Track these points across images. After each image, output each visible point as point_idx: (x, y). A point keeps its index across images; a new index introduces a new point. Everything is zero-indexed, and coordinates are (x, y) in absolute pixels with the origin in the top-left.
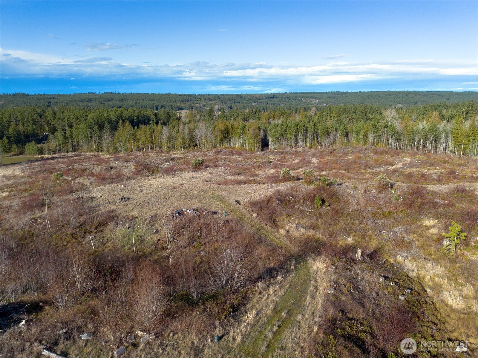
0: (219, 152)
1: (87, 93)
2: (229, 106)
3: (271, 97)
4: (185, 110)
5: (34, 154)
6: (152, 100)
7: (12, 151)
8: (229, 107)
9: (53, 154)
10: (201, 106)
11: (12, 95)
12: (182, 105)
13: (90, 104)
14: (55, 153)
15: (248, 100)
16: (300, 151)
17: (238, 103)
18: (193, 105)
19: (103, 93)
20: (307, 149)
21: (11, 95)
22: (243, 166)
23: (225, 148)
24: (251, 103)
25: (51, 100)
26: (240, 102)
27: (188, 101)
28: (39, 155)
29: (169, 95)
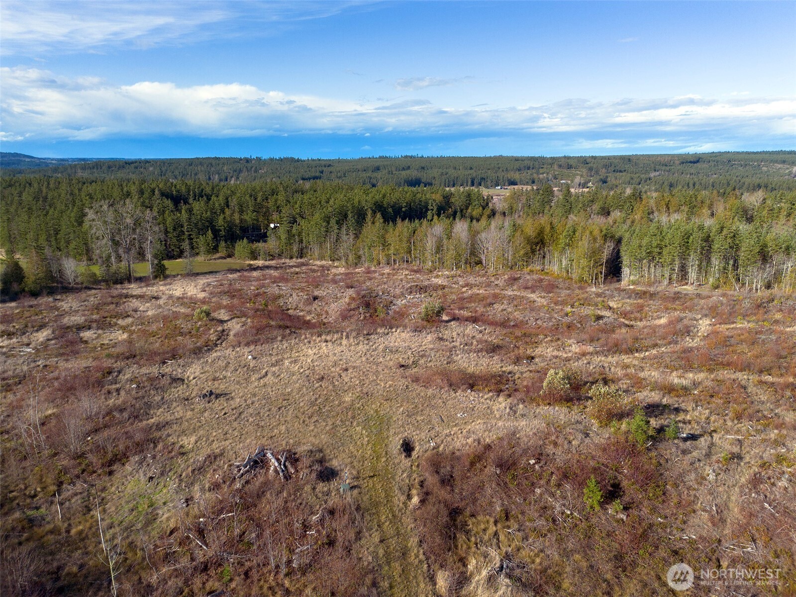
0: (516, 279)
1: (378, 157)
2: (601, 177)
3: (692, 160)
4: (520, 184)
5: (245, 258)
6: (469, 168)
7: (220, 250)
8: (601, 180)
9: (269, 260)
10: (550, 178)
11: (279, 160)
12: (516, 176)
13: (375, 174)
14: (273, 257)
15: (642, 166)
16: (686, 295)
17: (621, 171)
18: (535, 176)
19: (400, 157)
20: (705, 291)
21: (277, 160)
22: (537, 320)
23: (532, 271)
24: (647, 172)
25: (324, 168)
26: (625, 171)
27: (529, 168)
28: (251, 259)
29: (501, 158)
